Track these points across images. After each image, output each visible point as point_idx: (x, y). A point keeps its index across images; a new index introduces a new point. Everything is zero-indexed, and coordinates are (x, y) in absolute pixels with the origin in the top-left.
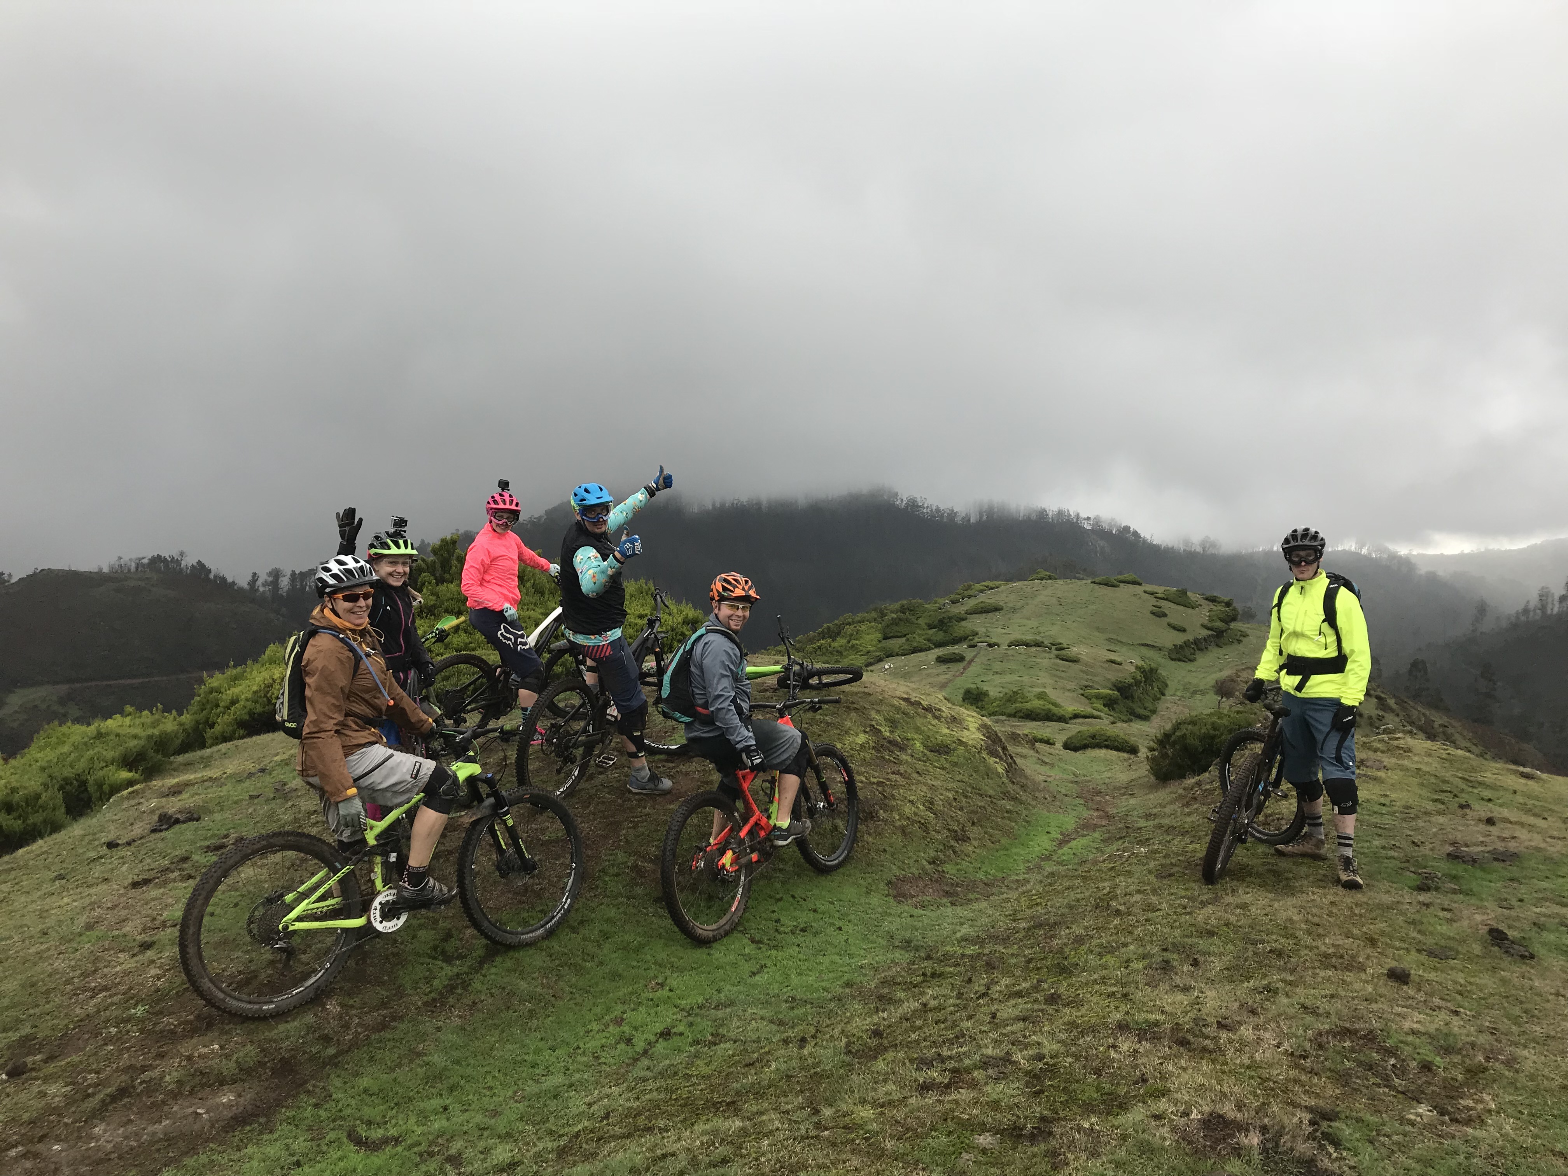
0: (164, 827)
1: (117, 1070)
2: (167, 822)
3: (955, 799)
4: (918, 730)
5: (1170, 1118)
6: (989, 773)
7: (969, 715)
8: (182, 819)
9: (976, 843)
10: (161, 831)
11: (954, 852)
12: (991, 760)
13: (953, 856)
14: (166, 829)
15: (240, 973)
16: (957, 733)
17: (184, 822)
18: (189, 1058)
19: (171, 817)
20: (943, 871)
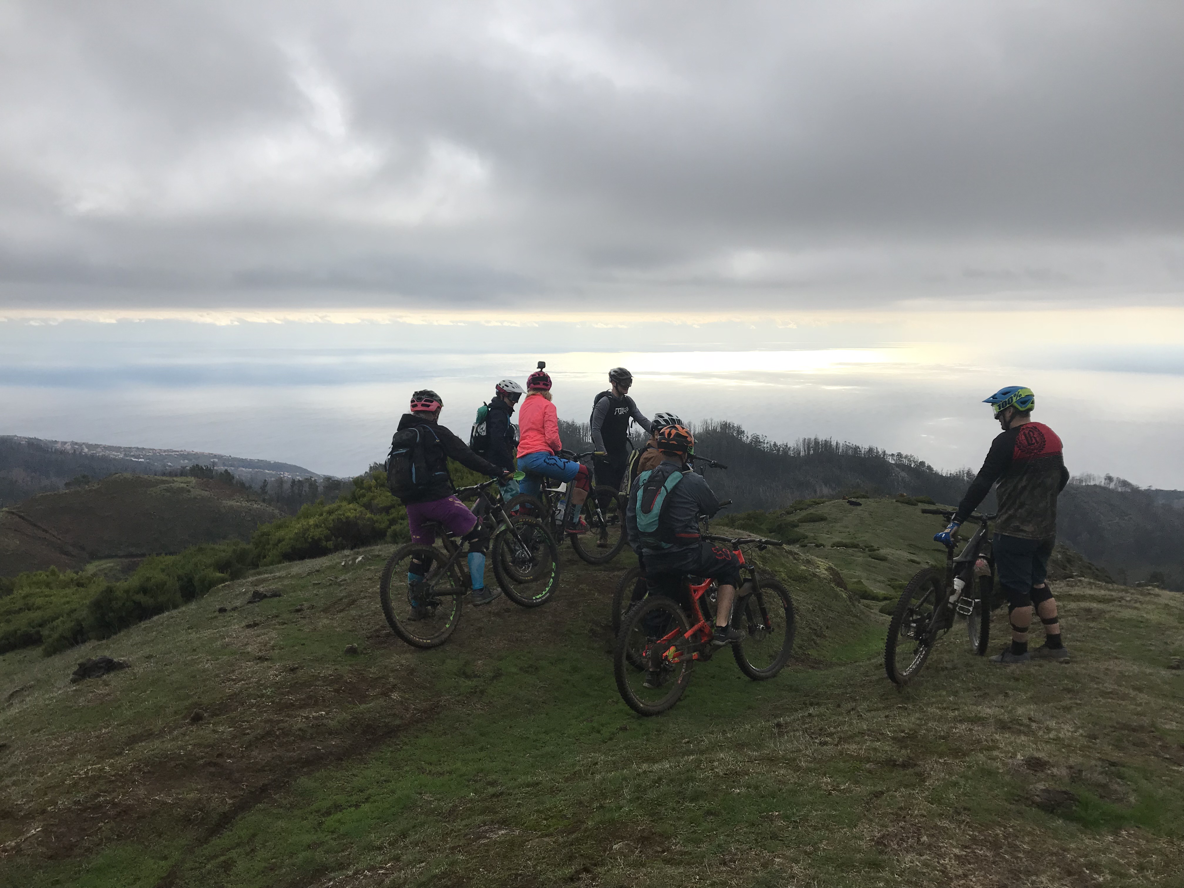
0: (257, 599)
1: (261, 721)
2: (258, 597)
3: (813, 611)
4: (783, 565)
5: (1001, 759)
6: (837, 597)
7: (819, 561)
8: (268, 595)
9: (830, 640)
10: (255, 602)
11: (815, 643)
12: (838, 589)
13: (814, 645)
14: (259, 601)
15: (331, 675)
16: (811, 569)
17: (270, 597)
18: (307, 718)
19: (261, 594)
20: (808, 654)
